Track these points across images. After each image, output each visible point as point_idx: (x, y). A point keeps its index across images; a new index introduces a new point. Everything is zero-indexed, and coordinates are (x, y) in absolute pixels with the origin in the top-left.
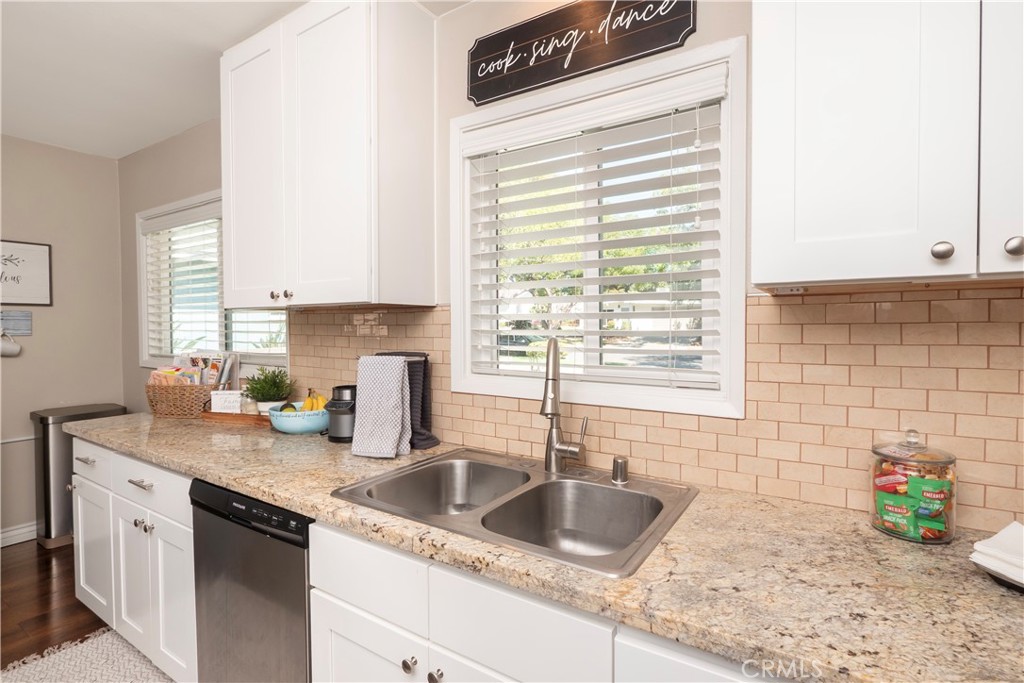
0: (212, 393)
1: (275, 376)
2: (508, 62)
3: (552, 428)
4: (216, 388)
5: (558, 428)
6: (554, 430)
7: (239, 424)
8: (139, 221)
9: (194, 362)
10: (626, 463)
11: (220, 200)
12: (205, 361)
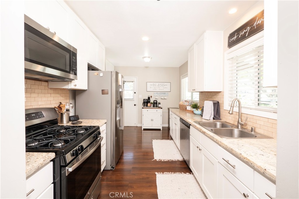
0: (187, 106)
1: (196, 104)
2: (235, 37)
3: (239, 118)
4: (188, 106)
5: (241, 119)
6: (240, 119)
7: (190, 112)
8: (181, 77)
9: (185, 101)
10: (255, 129)
11: (187, 74)
12: (187, 101)
